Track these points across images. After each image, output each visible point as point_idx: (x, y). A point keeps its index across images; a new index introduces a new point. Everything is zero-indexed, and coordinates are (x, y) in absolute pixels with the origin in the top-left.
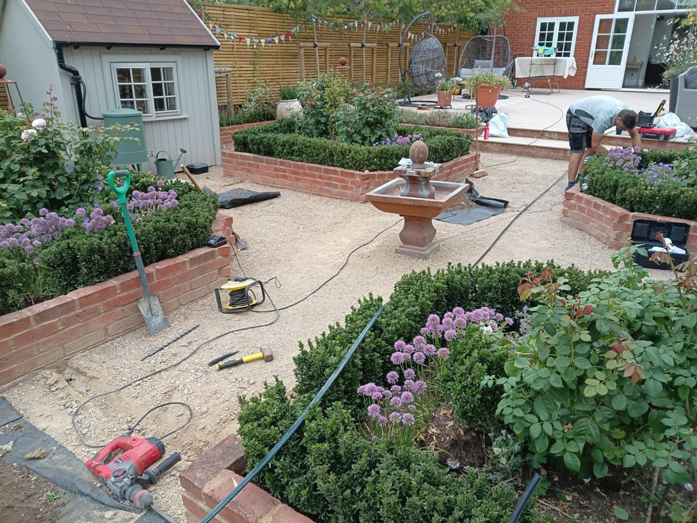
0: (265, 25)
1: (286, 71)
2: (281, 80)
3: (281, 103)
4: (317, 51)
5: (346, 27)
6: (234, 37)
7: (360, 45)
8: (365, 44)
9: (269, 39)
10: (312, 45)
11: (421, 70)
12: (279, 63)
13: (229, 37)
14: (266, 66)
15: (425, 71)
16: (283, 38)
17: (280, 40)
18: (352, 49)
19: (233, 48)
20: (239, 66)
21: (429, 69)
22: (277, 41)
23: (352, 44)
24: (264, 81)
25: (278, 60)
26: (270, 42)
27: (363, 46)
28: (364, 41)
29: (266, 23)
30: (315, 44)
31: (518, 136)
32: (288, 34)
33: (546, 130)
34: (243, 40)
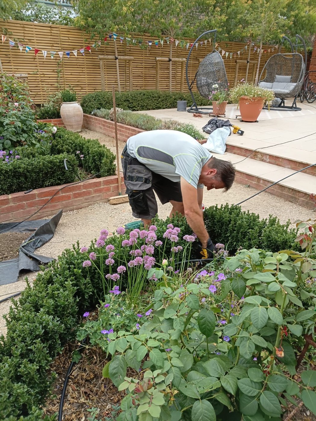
0: (69, 41)
1: (92, 79)
2: (87, 86)
3: (63, 105)
4: (118, 63)
5: (150, 44)
6: (29, 49)
7: (167, 59)
8: (171, 58)
9: (67, 52)
10: (113, 57)
11: (203, 82)
12: (84, 72)
13: (24, 49)
14: (70, 74)
15: (206, 82)
16: (82, 51)
17: (79, 53)
18: (158, 63)
19: (35, 59)
20: (41, 73)
21: (210, 81)
22: (76, 54)
23: (157, 59)
24: (68, 86)
25: (84, 69)
26: (68, 54)
27: (170, 60)
28: (171, 56)
29: (70, 38)
30: (116, 57)
31: (235, 153)
32: (88, 48)
33: (258, 150)
34: (39, 52)
